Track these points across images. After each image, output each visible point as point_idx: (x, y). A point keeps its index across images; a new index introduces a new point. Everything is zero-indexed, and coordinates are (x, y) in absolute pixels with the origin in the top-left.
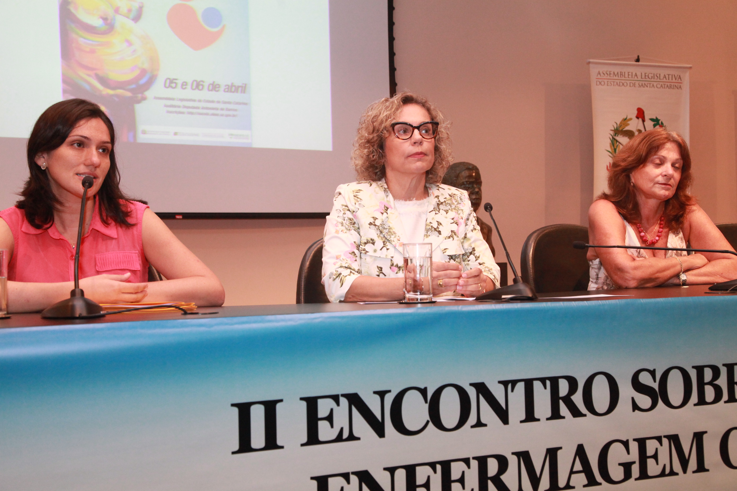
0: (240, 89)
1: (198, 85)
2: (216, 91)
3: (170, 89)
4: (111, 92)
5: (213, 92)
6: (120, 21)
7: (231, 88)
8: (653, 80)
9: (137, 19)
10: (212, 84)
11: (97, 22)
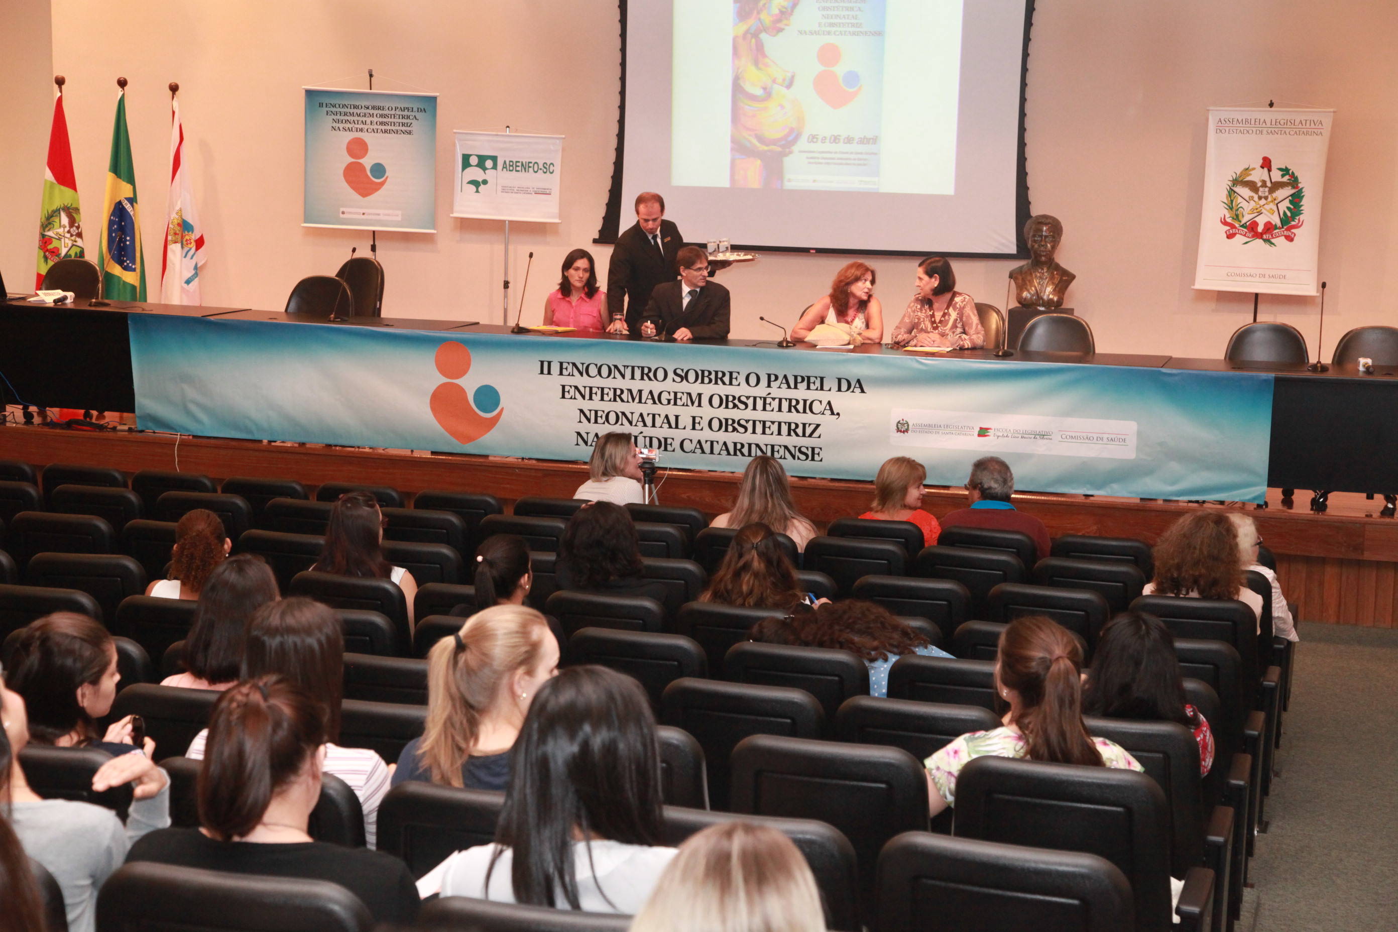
0: (871, 141)
1: (835, 139)
2: (850, 143)
3: (812, 143)
4: (766, 148)
5: (848, 145)
6: (778, 89)
7: (864, 141)
8: (1285, 126)
9: (789, 86)
10: (847, 138)
11: (759, 92)
